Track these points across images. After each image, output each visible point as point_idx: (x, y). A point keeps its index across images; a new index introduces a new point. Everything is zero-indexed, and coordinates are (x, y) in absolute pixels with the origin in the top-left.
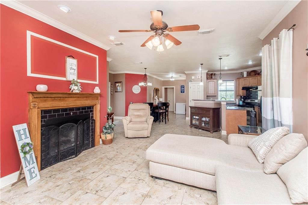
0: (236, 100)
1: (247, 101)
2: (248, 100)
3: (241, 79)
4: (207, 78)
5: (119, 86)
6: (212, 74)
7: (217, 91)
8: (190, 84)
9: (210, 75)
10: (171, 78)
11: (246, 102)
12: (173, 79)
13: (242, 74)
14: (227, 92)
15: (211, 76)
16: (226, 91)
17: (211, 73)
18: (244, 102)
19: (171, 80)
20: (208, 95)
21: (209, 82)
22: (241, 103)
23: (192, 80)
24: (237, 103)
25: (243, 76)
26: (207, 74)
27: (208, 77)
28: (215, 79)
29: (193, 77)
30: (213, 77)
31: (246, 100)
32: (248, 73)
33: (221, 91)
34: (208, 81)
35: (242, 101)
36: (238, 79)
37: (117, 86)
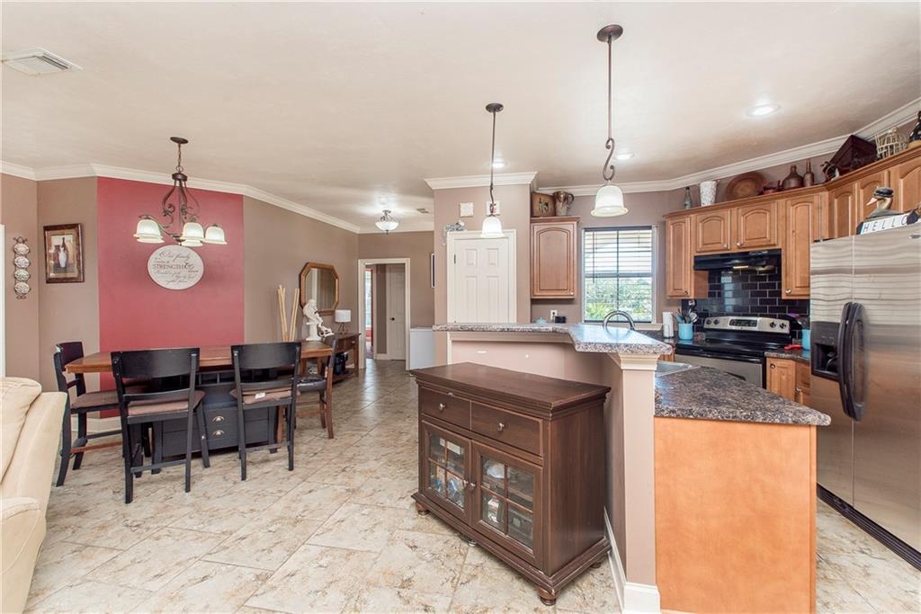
0: (660, 319)
1: (716, 322)
2: (721, 319)
3: (688, 220)
4: (532, 215)
5: (65, 249)
6: (555, 197)
7: (579, 275)
8: (454, 243)
9: (547, 200)
10: (383, 218)
11: (712, 326)
12: (392, 226)
13: (692, 193)
14: (622, 281)
15: (550, 206)
16: (618, 276)
17: (550, 191)
18: (698, 327)
19: (382, 226)
20: (539, 295)
21: (540, 232)
22: (686, 332)
23: (462, 224)
24: (668, 332)
25: (696, 202)
26: (533, 194)
27: (536, 208)
28: (568, 219)
29: (467, 209)
30: (561, 208)
31: (713, 319)
32: (723, 189)
33: (594, 276)
34: (537, 227)
35: (691, 325)
36: (672, 216)
37: (57, 247)
